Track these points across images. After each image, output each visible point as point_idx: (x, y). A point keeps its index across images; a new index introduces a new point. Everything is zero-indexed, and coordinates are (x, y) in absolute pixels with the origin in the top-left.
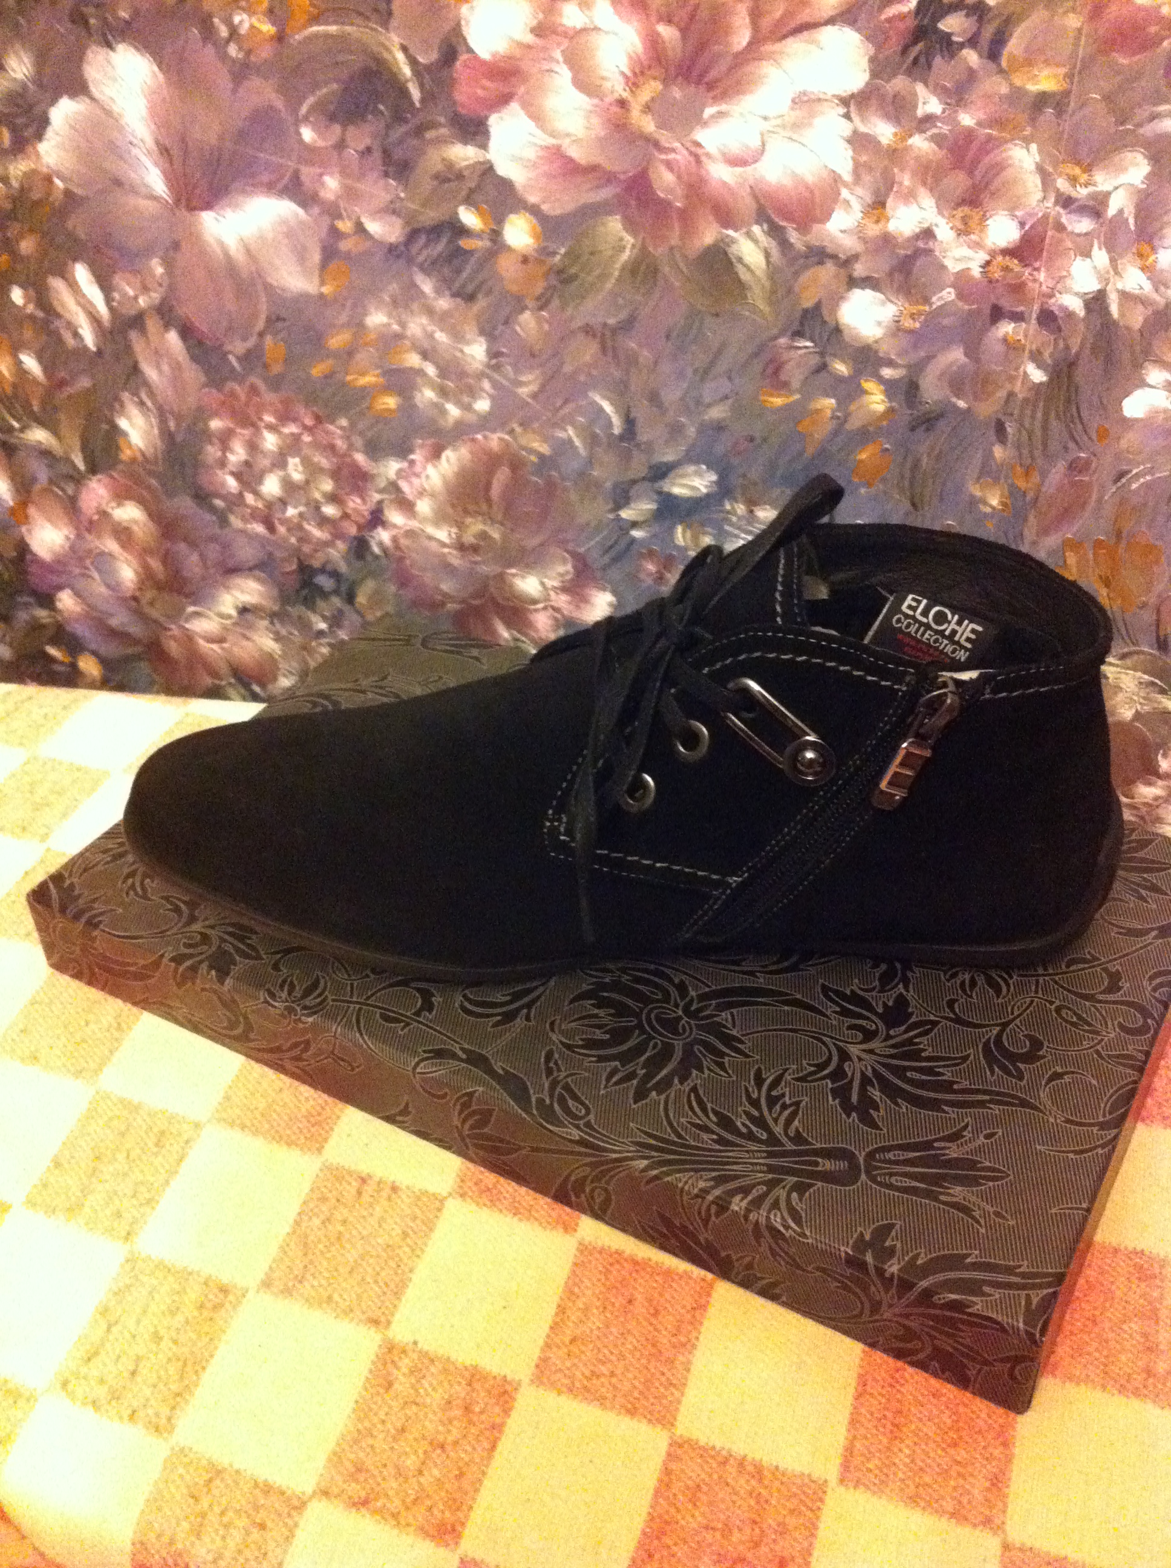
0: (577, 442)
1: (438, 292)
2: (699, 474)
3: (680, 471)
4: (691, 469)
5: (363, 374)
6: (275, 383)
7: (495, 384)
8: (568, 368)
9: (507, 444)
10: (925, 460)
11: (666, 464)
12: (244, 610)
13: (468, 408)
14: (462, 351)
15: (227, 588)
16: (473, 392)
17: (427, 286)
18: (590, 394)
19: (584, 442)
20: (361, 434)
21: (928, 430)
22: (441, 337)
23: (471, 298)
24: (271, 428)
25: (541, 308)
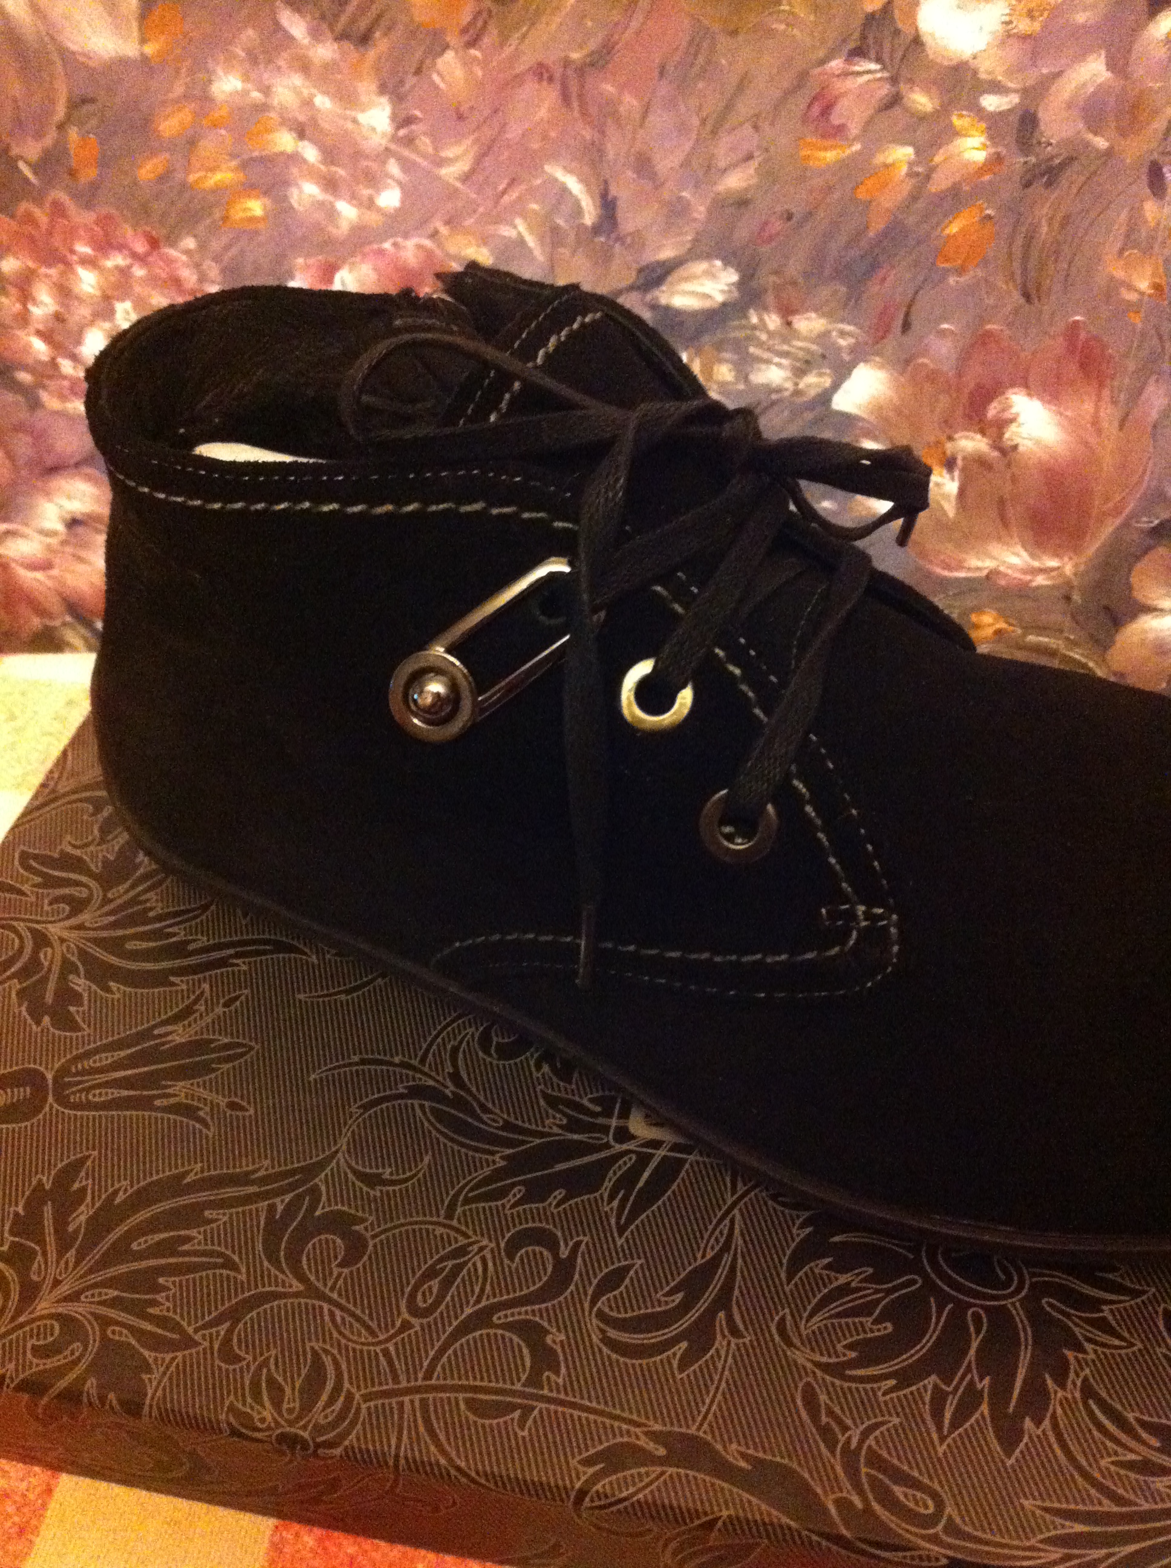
0: (531, 241)
1: (315, 34)
2: (711, 274)
3: (681, 272)
4: (700, 267)
5: (213, 170)
6: (88, 197)
7: (407, 166)
8: (514, 132)
9: (429, 254)
10: (1045, 229)
11: (661, 264)
12: (73, 523)
13: (370, 204)
14: (355, 121)
15: (48, 494)
16: (374, 180)
17: (297, 27)
18: (548, 168)
19: (541, 239)
20: (217, 259)
21: (1049, 184)
22: (323, 102)
23: (364, 39)
24: (88, 262)
25: (473, 43)
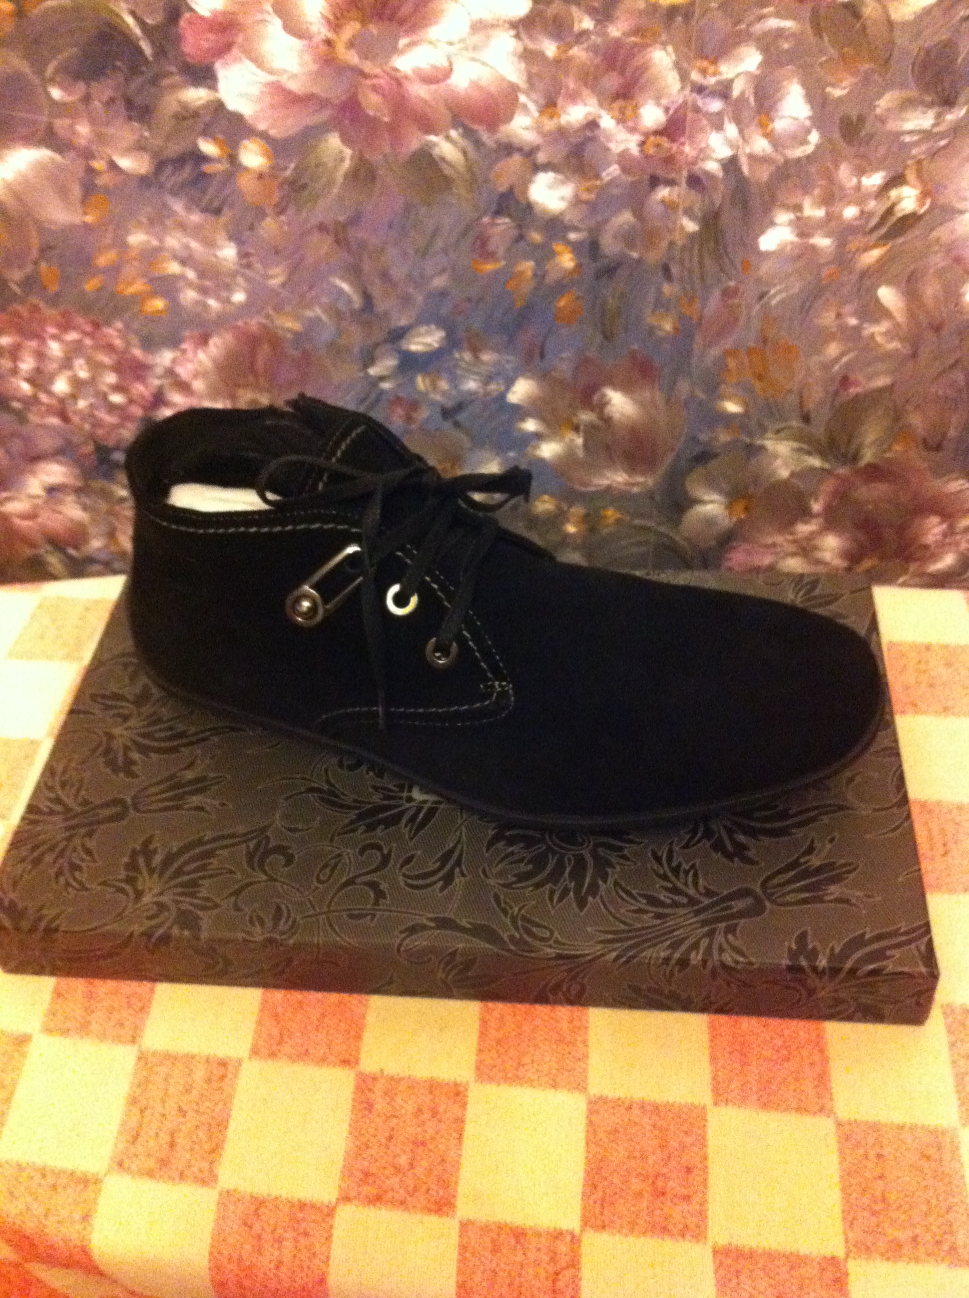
0: (324, 318)
1: (188, 209)
2: (428, 333)
3: (413, 332)
4: (423, 329)
5: (130, 284)
6: (54, 301)
7: (248, 279)
8: (310, 260)
9: (265, 327)
10: (610, 300)
11: (402, 328)
12: (52, 490)
13: (228, 301)
14: (216, 256)
15: (33, 473)
16: (229, 288)
17: (178, 206)
18: (331, 279)
19: (330, 318)
20: (136, 332)
21: (610, 277)
22: (194, 245)
23: (218, 212)
24: (54, 337)
25: (282, 212)
